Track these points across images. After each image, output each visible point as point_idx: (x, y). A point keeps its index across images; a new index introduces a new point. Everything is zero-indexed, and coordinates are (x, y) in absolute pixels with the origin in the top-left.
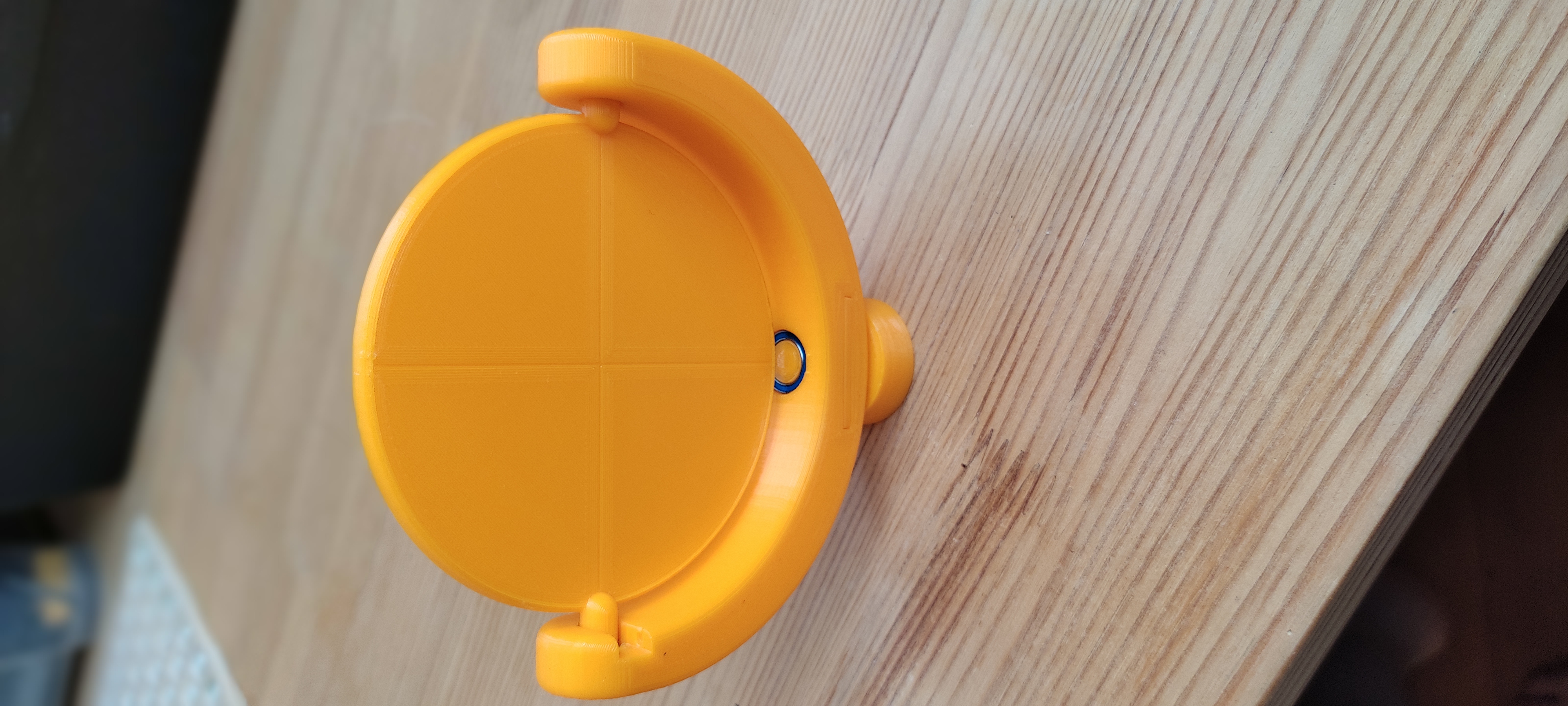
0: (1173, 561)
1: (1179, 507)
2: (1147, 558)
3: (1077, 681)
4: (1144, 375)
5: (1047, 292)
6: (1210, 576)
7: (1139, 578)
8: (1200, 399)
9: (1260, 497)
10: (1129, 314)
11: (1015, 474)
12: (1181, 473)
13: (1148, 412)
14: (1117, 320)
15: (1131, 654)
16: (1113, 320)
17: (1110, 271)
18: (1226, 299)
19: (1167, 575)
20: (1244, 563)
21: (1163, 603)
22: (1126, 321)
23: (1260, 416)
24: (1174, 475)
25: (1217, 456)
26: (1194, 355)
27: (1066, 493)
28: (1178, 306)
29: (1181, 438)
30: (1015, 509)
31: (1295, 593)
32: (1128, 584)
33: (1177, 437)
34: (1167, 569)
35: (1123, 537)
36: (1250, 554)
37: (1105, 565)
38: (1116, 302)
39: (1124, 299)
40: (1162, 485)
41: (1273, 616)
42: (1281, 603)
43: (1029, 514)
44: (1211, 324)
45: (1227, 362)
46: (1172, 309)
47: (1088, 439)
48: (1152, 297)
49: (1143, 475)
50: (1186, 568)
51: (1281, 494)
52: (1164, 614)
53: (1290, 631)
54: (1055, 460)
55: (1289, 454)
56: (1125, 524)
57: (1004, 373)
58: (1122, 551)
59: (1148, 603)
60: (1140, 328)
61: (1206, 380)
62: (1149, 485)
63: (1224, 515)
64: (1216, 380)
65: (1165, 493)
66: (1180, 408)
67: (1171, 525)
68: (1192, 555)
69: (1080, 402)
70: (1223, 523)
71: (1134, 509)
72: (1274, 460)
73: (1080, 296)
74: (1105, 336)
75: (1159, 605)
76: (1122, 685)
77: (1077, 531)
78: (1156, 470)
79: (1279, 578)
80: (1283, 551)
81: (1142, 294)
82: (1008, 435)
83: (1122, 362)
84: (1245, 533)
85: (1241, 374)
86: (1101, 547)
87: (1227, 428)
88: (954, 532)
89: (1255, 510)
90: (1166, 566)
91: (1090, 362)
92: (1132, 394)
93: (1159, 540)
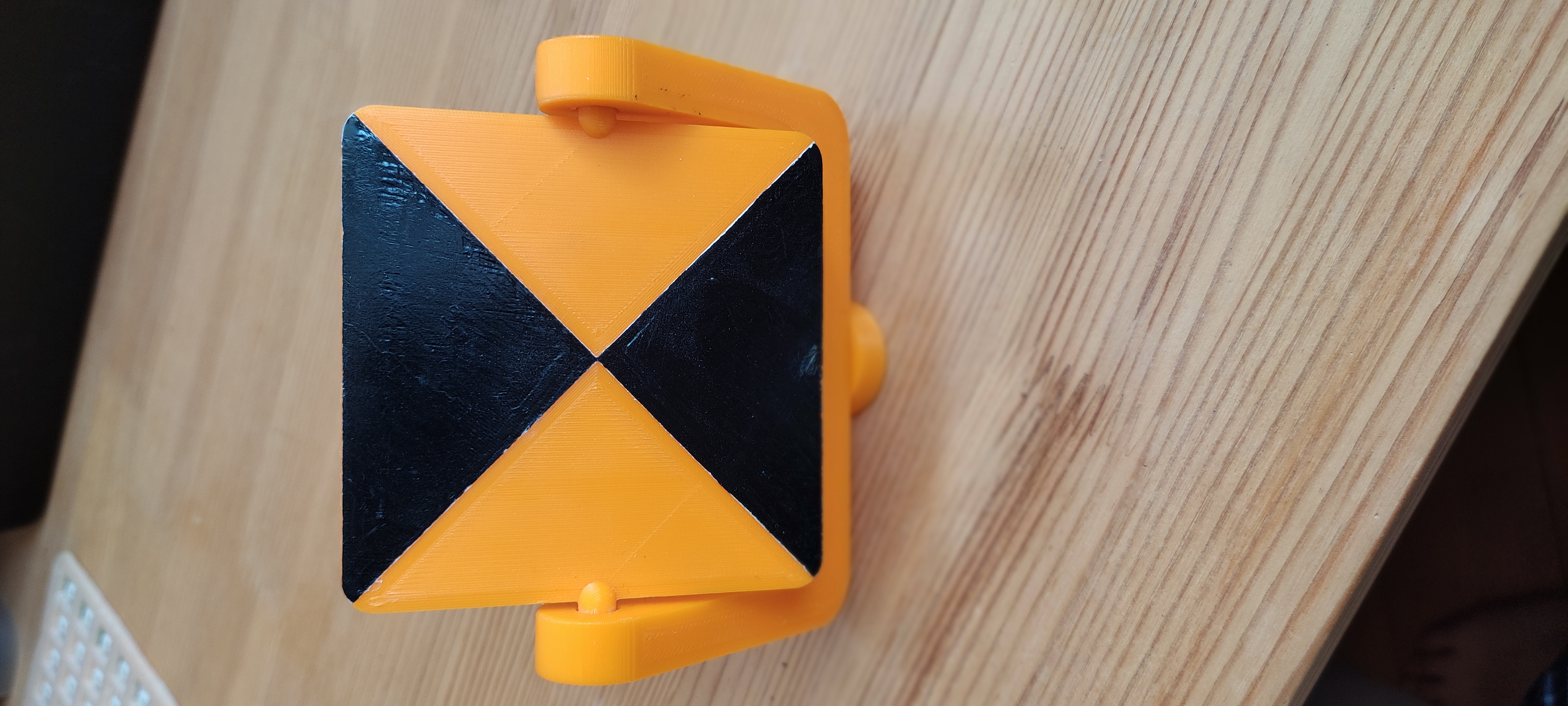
0: (1252, 462)
1: (1255, 410)
2: (1225, 463)
3: (1158, 591)
4: (1211, 287)
5: (1103, 217)
6: (1292, 472)
7: (1217, 482)
8: (1270, 304)
9: (1338, 390)
10: (1191, 230)
11: (1079, 397)
12: (1254, 377)
13: (1215, 322)
14: (1179, 237)
15: (1213, 558)
16: (1174, 238)
17: (1168, 191)
18: (1291, 206)
19: (1246, 477)
20: (1325, 456)
21: (1244, 504)
22: (1188, 237)
23: (1332, 314)
24: (1248, 379)
25: (1292, 357)
26: (1262, 262)
27: (1135, 410)
28: (1242, 218)
29: (1253, 343)
30: (1082, 431)
31: (1380, 477)
32: (1206, 490)
33: (1249, 343)
34: (1246, 471)
35: (1198, 445)
36: (1331, 447)
37: (1181, 475)
38: (1177, 220)
39: (1185, 217)
40: (1236, 391)
41: (1359, 503)
42: (1366, 489)
43: (1096, 435)
44: (1277, 232)
45: (1296, 265)
46: (1236, 221)
47: (1155, 355)
48: (1214, 212)
49: (1216, 383)
50: (1266, 468)
51: (1360, 385)
52: (1244, 516)
53: (1377, 514)
54: (1121, 378)
55: (1366, 347)
56: (1200, 432)
57: (1061, 300)
58: (1198, 459)
59: (1228, 506)
60: (1204, 242)
61: (1275, 285)
62: (1222, 393)
63: (1302, 412)
64: (1286, 284)
65: (1239, 398)
66: (1250, 315)
67: (1247, 428)
68: (1271, 454)
69: (1144, 320)
70: (1302, 420)
71: (1208, 417)
72: (1350, 355)
73: (1138, 218)
74: (1167, 254)
75: (1240, 505)
77: (1147, 449)
78: (1229, 377)
79: (1363, 465)
80: (1365, 438)
81: (1203, 210)
82: (1069, 360)
83: (1186, 277)
84: (1325, 427)
85: (1312, 275)
86: (1175, 458)
87: (1300, 329)
88: (1017, 461)
89: (1335, 404)
90: (1245, 468)
91: (1153, 281)
92: (1199, 307)
93: (1236, 444)
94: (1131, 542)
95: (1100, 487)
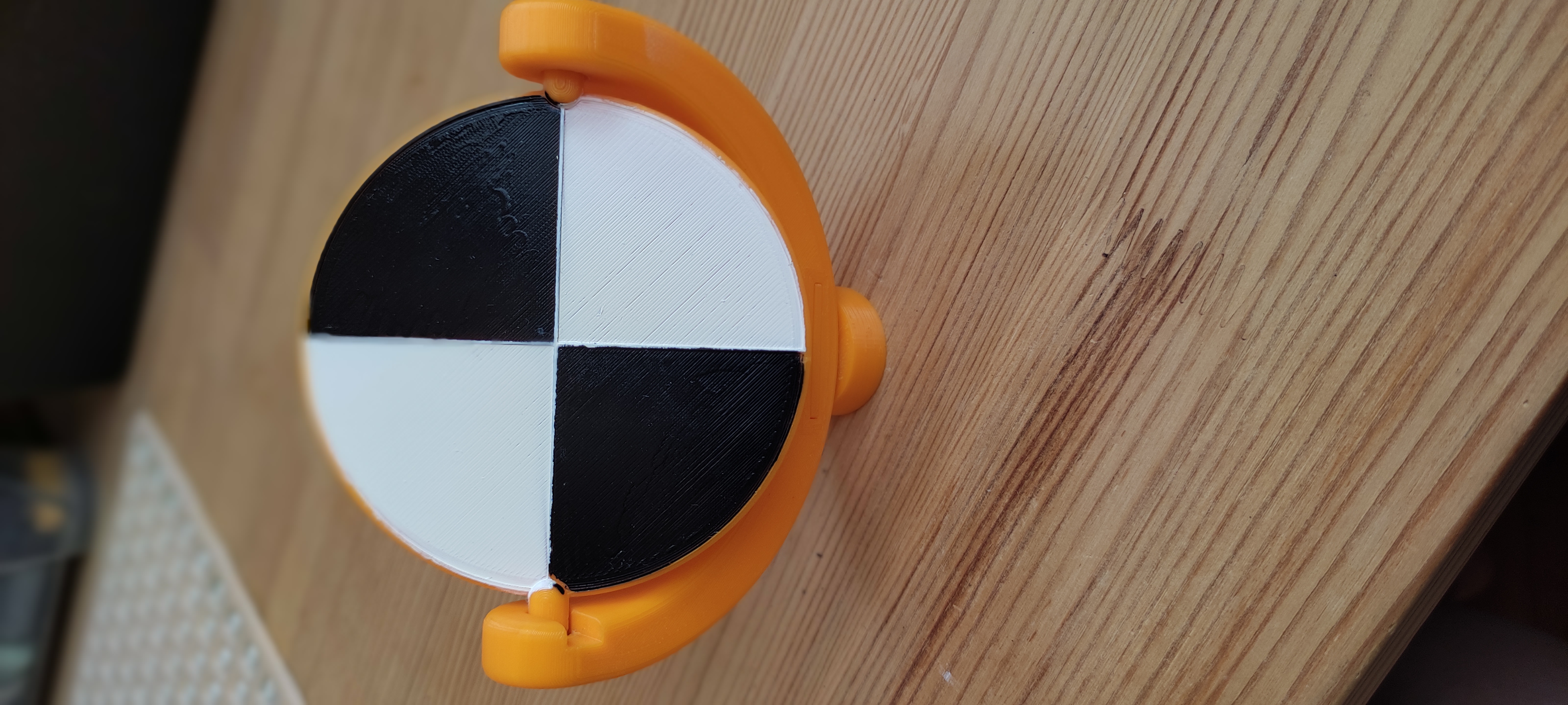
0: (1375, 336)
1: (1386, 272)
2: (1342, 336)
3: (1247, 488)
4: (1342, 122)
5: (1217, 41)
6: (1424, 348)
7: (1331, 358)
8: (1414, 142)
9: (1491, 249)
10: (1323, 54)
11: (1170, 256)
12: (1387, 232)
13: (1345, 165)
14: (1307, 63)
15: (1318, 450)
16: (1302, 64)
17: (1298, 6)
18: (1449, 22)
19: (1367, 353)
20: (1468, 329)
21: (1362, 386)
22: (1317, 59)
23: (1491, 153)
24: (1379, 235)
25: (1436, 207)
26: (1407, 92)
27: (1236, 273)
28: (1388, 37)
29: (1388, 191)
30: (1170, 298)
31: (1534, 356)
32: (1316, 369)
33: (1384, 191)
34: (1367, 346)
35: (1311, 315)
36: (1476, 317)
37: (1286, 351)
38: (1307, 41)
39: (1316, 38)
40: (1363, 249)
41: (1505, 386)
42: (1515, 370)
43: (1187, 302)
44: (1429, 54)
45: (1450, 94)
46: (1378, 42)
47: (1267, 206)
48: (1353, 31)
49: (1339, 240)
50: (1393, 342)
51: (1518, 242)
52: (1363, 398)
53: (1526, 401)
54: (1222, 235)
55: (1529, 194)
56: (1314, 299)
57: (1158, 143)
58: (1309, 332)
59: (1342, 388)
60: (1338, 68)
61: (1423, 118)
62: (1346, 251)
63: (1443, 274)
64: (1435, 117)
65: (1367, 258)
66: (1388, 156)
67: (1374, 295)
68: (1400, 327)
69: (1256, 165)
70: (1442, 285)
71: (1326, 281)
72: (1510, 205)
73: (1259, 42)
74: (1290, 80)
75: (1356, 388)
76: (1305, 487)
77: (1248, 318)
78: (1355, 232)
79: (1513, 341)
80: (1519, 308)
81: (1340, 29)
82: (1162, 213)
83: (1313, 111)
84: (1470, 293)
85: (1468, 106)
86: (1281, 331)
87: (1449, 173)
88: (1091, 333)
89: (1484, 265)
90: (1367, 343)
91: (1269, 115)
92: (1325, 148)
93: (1358, 314)
94: (1219, 430)
95: (1187, 363)
